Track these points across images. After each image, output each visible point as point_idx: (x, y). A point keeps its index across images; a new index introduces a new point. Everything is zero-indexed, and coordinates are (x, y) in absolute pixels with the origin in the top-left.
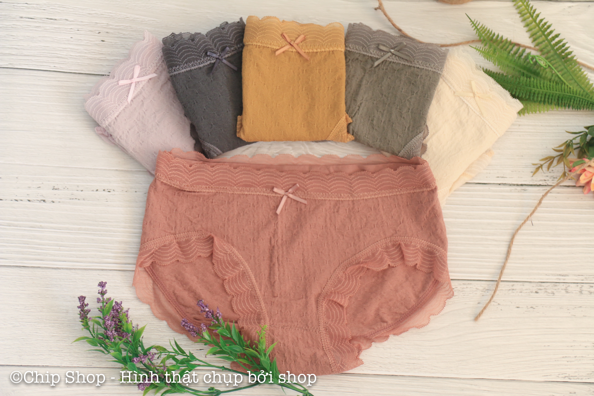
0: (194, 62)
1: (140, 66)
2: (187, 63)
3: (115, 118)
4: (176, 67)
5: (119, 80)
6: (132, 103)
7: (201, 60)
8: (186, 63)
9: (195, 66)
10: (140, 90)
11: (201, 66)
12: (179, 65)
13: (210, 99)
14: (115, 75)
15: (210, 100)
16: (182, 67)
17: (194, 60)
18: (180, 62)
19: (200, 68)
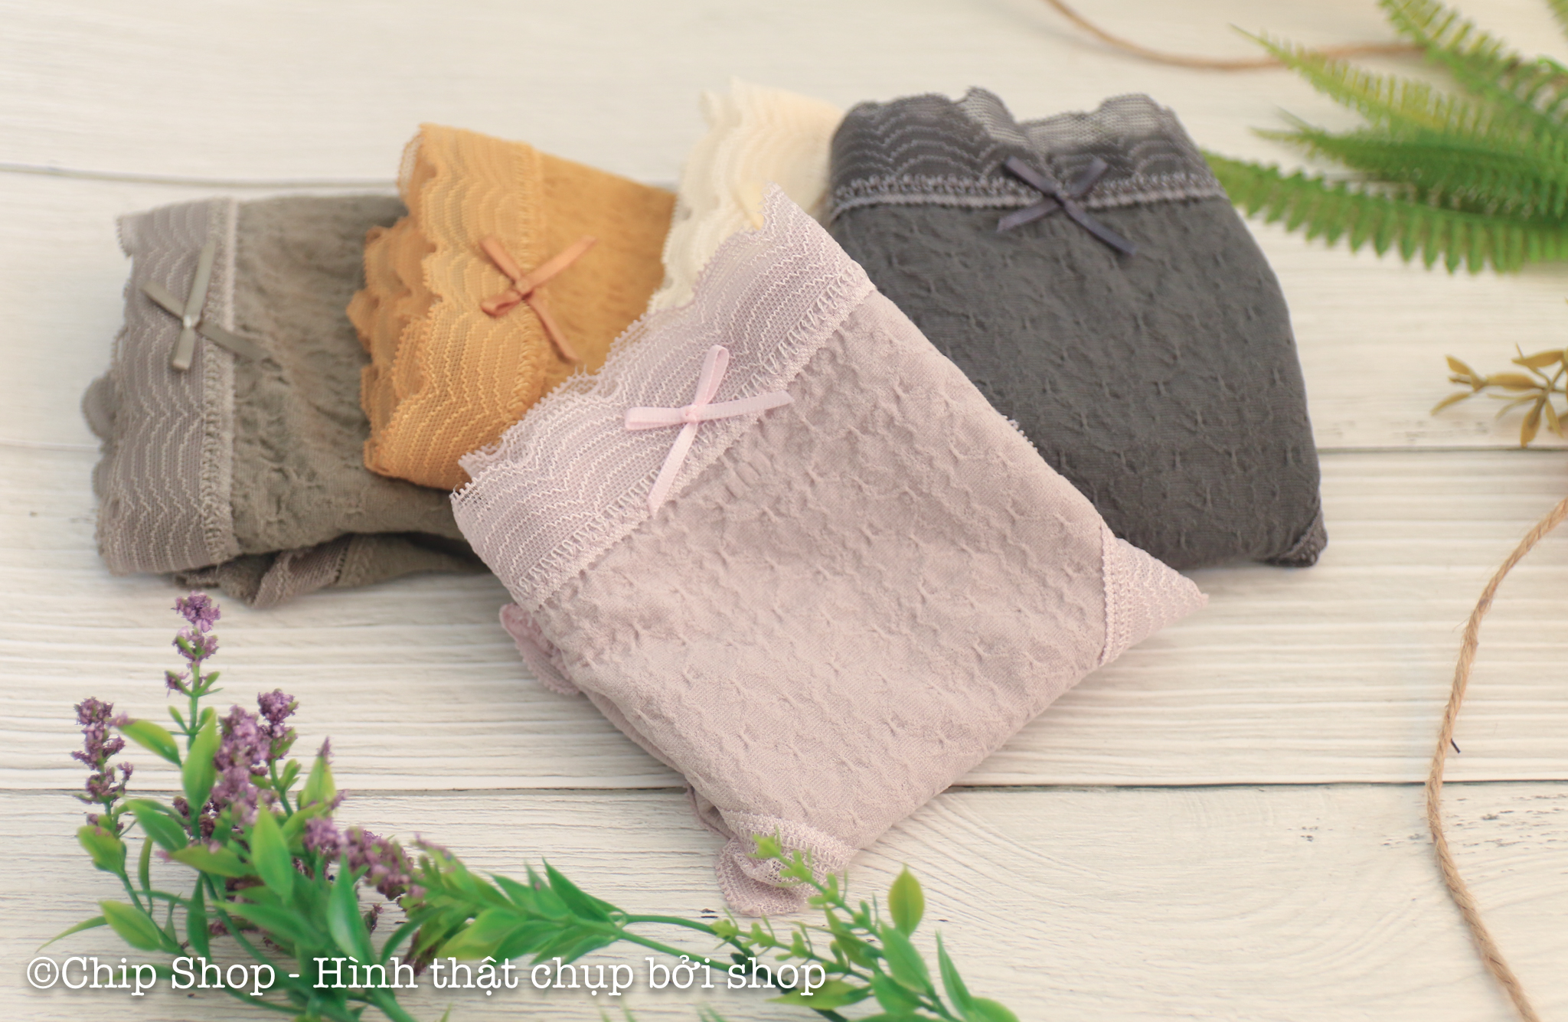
0: (945, 178)
1: (731, 349)
2: (913, 175)
3: (582, 573)
4: (867, 179)
5: (631, 404)
6: (671, 515)
7: (977, 179)
8: (913, 171)
9: (946, 192)
10: (718, 459)
11: (975, 201)
12: (881, 174)
13: (980, 325)
14: (619, 380)
15: (978, 331)
16: (891, 186)
17: (943, 169)
18: (886, 164)
19: (968, 209)
